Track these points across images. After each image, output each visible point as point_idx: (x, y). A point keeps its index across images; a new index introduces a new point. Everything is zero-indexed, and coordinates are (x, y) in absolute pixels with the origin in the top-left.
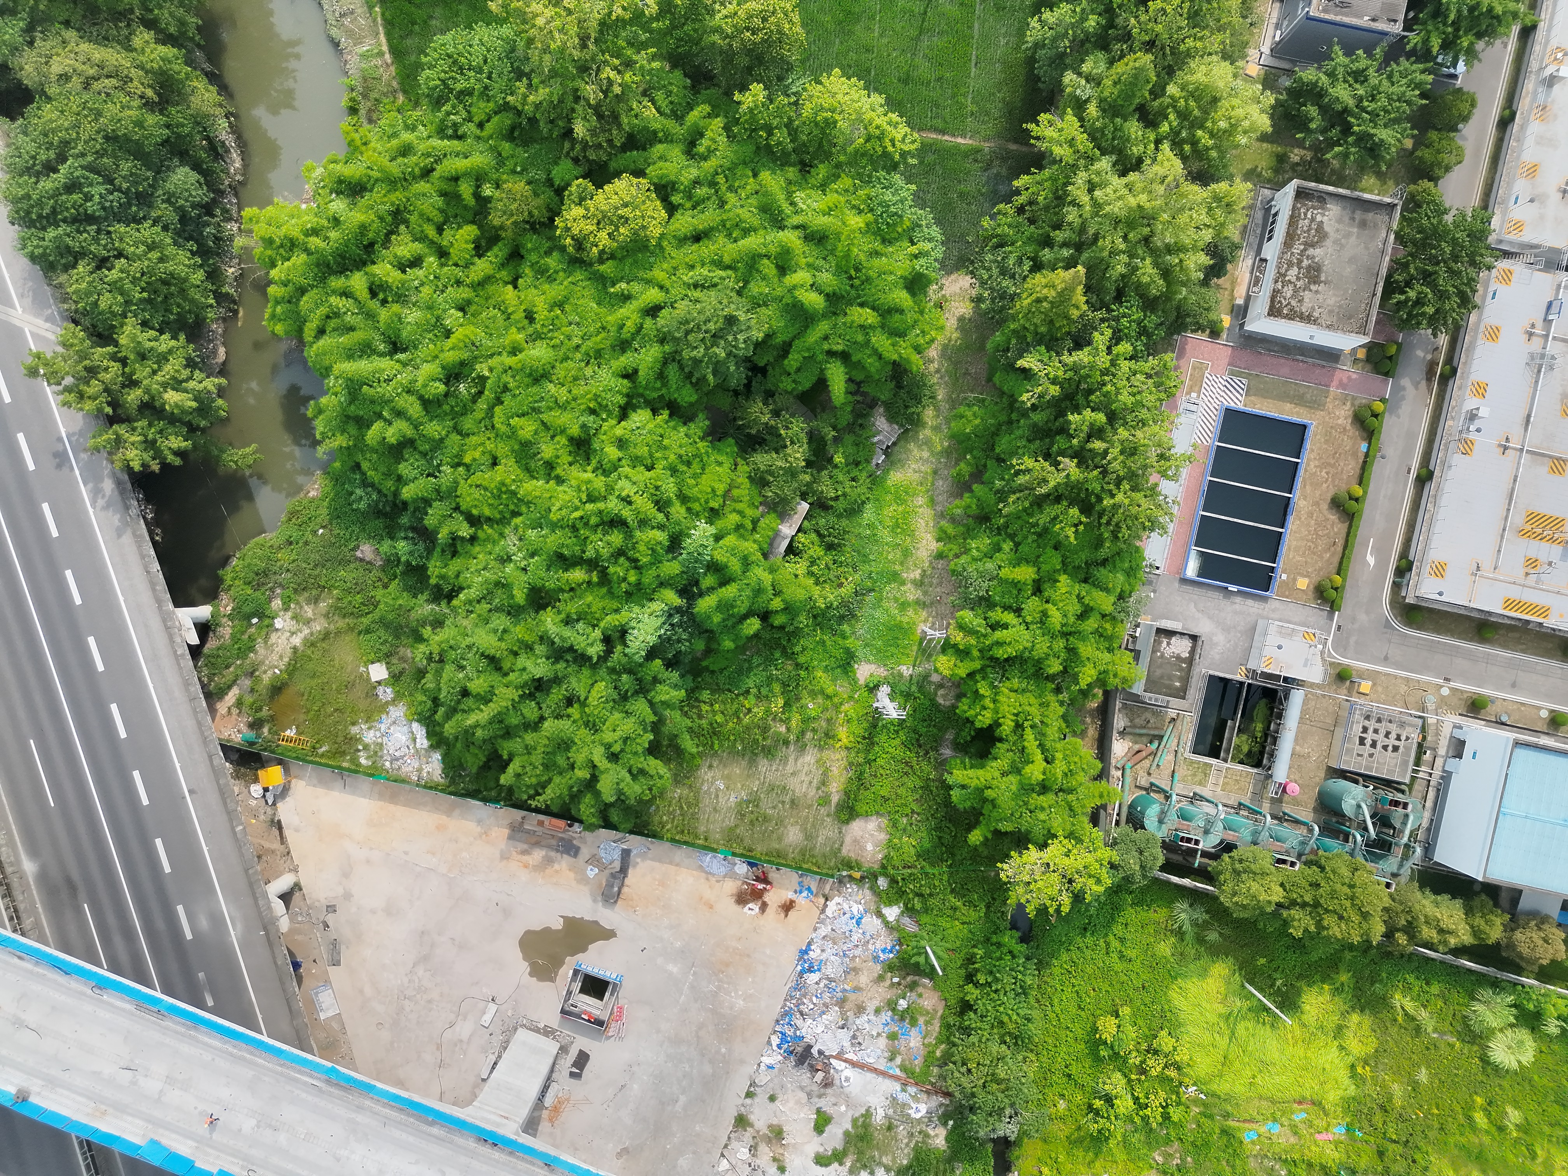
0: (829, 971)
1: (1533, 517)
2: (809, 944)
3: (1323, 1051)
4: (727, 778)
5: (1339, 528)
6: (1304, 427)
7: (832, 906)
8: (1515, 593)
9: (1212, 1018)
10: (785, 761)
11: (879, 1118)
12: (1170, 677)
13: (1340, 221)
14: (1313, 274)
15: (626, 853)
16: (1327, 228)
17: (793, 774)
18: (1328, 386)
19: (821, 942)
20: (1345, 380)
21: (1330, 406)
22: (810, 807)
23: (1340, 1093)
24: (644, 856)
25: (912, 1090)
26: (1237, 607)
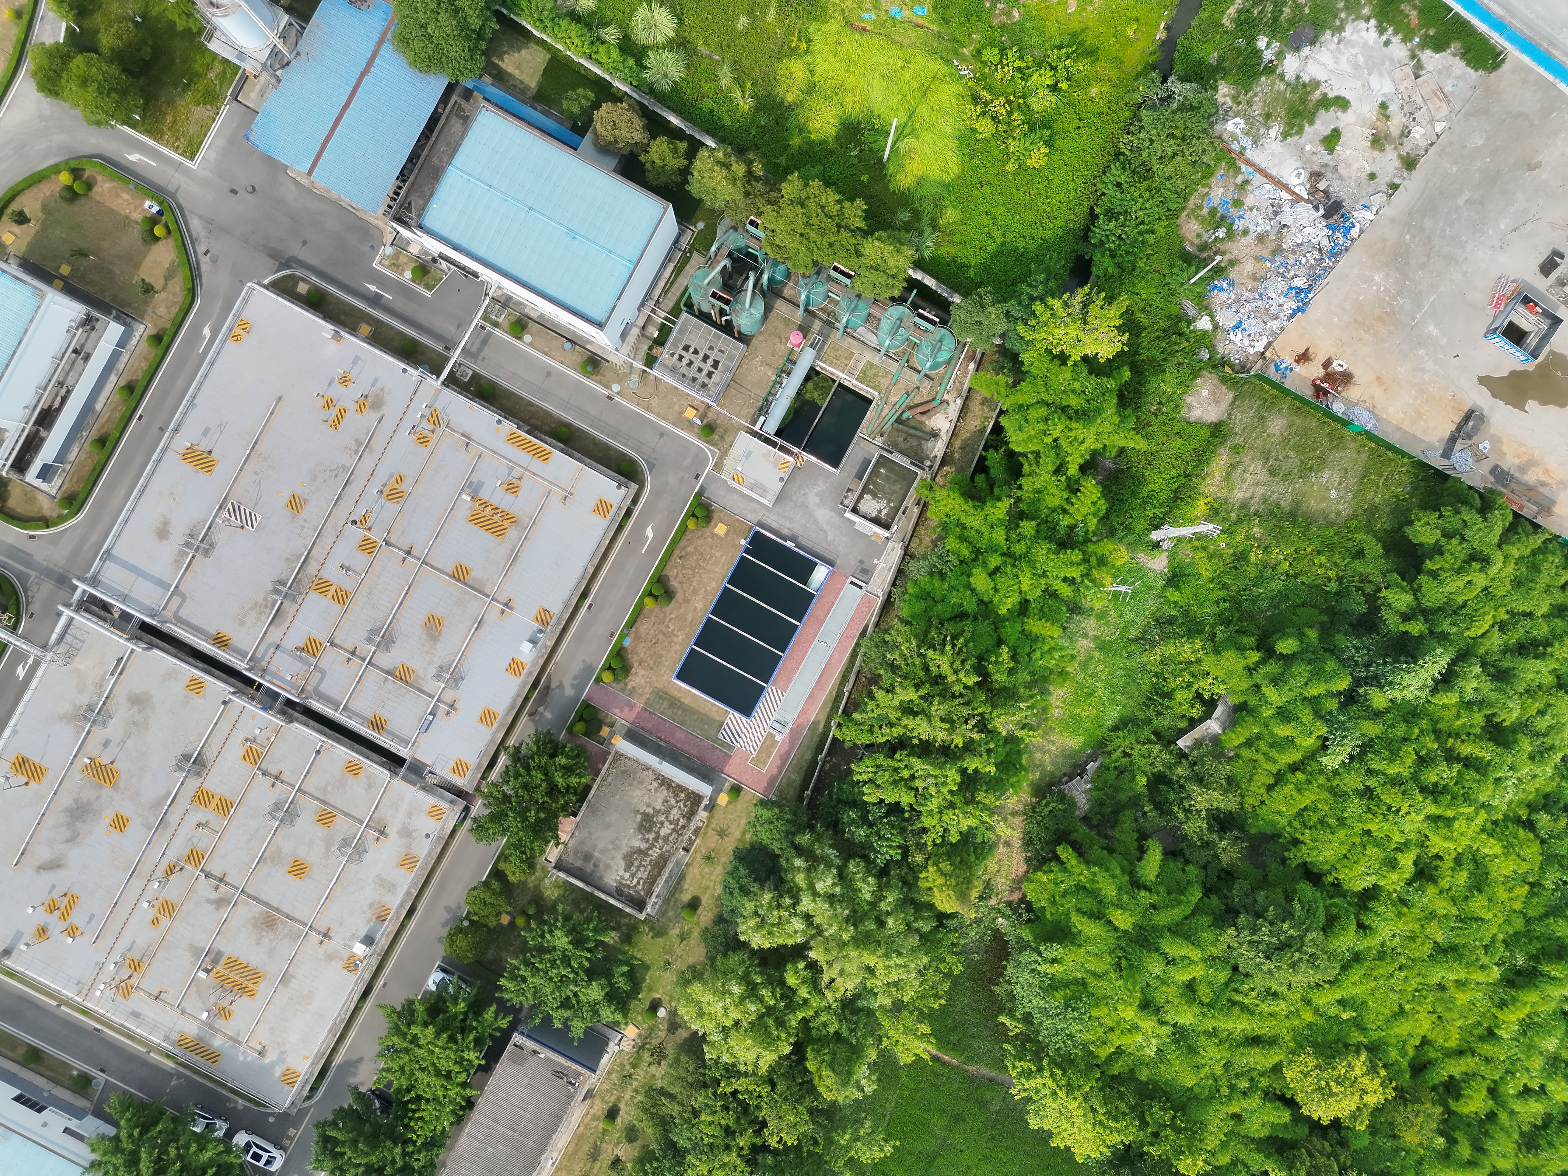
0: (1281, 285)
1: (498, 531)
2: (1292, 316)
3: (831, 74)
4: (1324, 499)
5: (671, 572)
6: (680, 677)
7: (1260, 347)
8: (536, 465)
9: (926, 137)
10: (1265, 500)
11: (1276, 129)
12: (887, 479)
13: (608, 867)
14: (647, 823)
15: (1447, 454)
16: (622, 864)
17: (1257, 484)
18: (644, 709)
19: (1281, 315)
20: (626, 709)
21: (648, 690)
22: (1252, 448)
23: (826, 28)
24: (1431, 446)
25: (1235, 146)
26: (788, 525)
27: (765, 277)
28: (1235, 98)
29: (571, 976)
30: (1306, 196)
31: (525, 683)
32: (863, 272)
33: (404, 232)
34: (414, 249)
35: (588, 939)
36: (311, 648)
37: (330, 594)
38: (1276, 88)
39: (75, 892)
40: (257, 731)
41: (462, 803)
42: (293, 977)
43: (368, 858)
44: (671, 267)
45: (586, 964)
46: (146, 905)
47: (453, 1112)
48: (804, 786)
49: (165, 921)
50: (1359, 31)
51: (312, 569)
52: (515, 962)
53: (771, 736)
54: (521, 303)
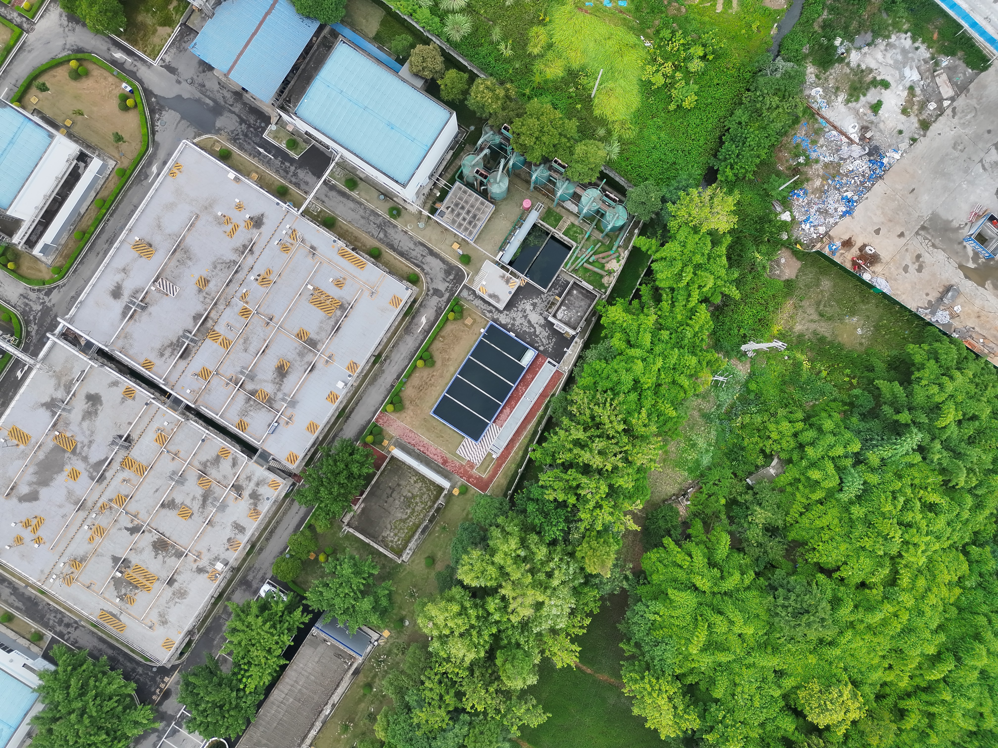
1: (329, 311)
2: (842, 216)
4: (853, 334)
5: (435, 347)
6: (435, 412)
8: (356, 270)
10: (815, 332)
11: (842, 97)
12: (577, 297)
14: (407, 503)
15: (933, 311)
18: (411, 431)
19: (836, 215)
22: (810, 298)
23: (562, 9)
24: (923, 306)
25: (815, 106)
26: (512, 322)
27: (511, 163)
28: (817, 76)
29: (352, 594)
30: (857, 141)
31: (338, 408)
32: (573, 164)
33: (285, 116)
34: (290, 128)
35: (364, 572)
36: (204, 374)
37: (219, 341)
38: (844, 71)
39: (42, 516)
40: (166, 424)
41: (290, 481)
42: (176, 581)
43: (228, 510)
44: (451, 152)
45: (362, 587)
46: (86, 527)
47: (270, 674)
48: (508, 488)
49: (98, 539)
50: (900, 39)
51: (210, 323)
52: (316, 582)
53: (489, 454)
54: (354, 168)
